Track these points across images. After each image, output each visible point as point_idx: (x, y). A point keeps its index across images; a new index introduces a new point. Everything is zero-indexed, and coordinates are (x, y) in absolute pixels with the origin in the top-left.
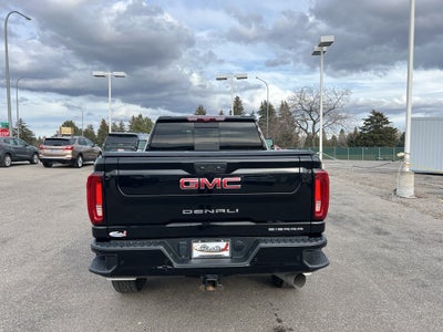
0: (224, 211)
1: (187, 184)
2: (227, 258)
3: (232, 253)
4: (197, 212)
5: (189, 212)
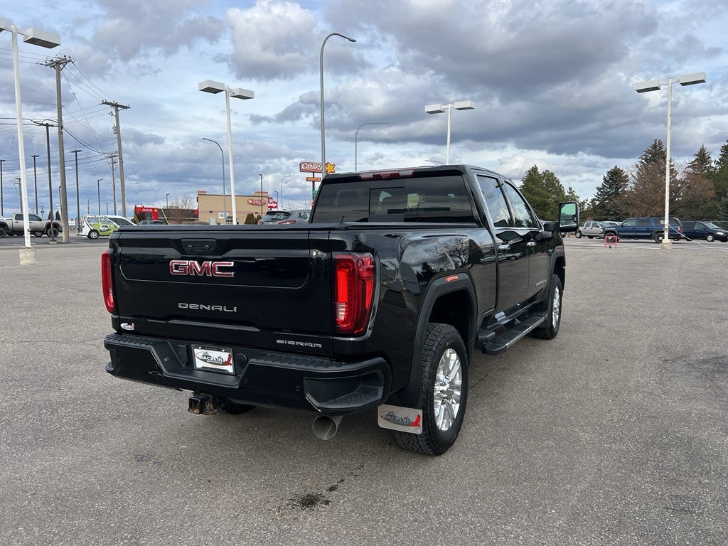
0: (220, 308)
1: (177, 267)
2: (230, 374)
3: (235, 369)
4: (193, 306)
5: (185, 306)
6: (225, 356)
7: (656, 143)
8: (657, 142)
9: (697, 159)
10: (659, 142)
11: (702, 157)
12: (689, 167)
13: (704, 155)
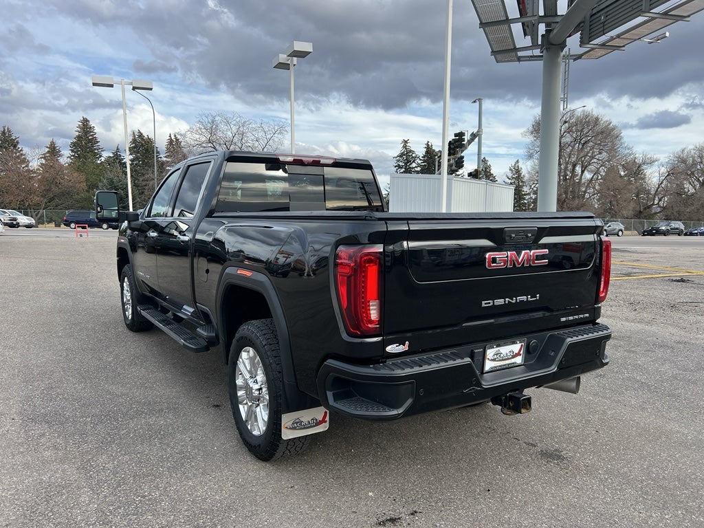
0: (524, 298)
1: (494, 260)
2: (518, 366)
3: (526, 359)
4: (500, 302)
5: (489, 303)
6: (516, 347)
7: (4, 129)
8: (6, 129)
9: (48, 152)
10: (8, 129)
11: (53, 151)
12: (41, 158)
13: (54, 148)
